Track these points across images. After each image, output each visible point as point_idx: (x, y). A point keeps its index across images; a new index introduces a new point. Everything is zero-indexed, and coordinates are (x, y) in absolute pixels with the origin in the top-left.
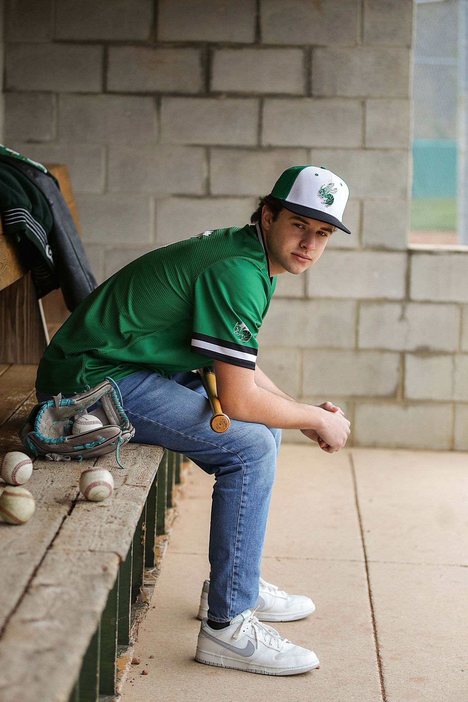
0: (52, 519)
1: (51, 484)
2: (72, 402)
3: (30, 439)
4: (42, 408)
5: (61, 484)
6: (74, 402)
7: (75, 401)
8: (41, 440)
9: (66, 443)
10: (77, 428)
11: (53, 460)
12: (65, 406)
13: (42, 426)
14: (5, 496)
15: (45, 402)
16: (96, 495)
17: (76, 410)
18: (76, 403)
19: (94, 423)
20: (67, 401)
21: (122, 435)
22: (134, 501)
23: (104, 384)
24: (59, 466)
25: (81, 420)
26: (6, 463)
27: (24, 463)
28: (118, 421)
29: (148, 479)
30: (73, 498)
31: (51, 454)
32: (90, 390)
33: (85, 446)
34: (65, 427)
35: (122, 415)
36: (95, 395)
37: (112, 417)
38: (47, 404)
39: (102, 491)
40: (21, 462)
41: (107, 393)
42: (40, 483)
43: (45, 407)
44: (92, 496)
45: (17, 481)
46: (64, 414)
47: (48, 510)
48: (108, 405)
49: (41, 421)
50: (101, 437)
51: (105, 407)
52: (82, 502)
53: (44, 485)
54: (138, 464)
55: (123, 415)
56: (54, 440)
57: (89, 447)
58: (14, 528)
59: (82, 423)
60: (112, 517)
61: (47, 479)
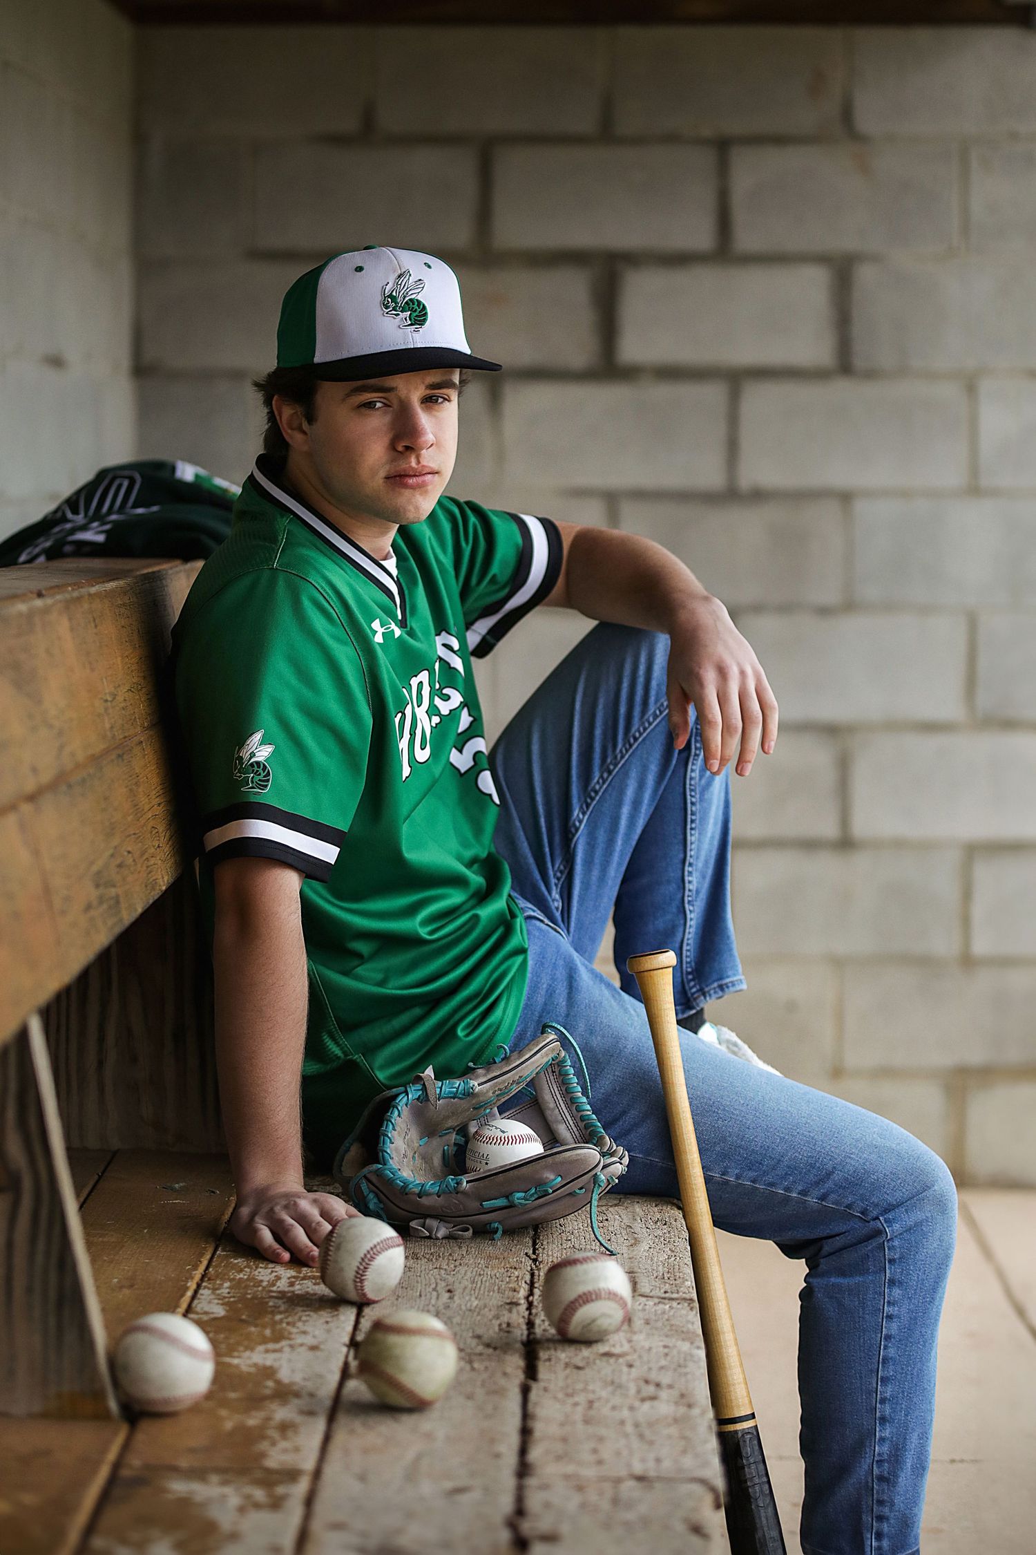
0: (495, 1392)
1: (450, 1298)
2: (468, 1089)
3: (367, 1185)
4: (393, 1103)
5: (473, 1296)
6: (472, 1088)
7: (476, 1085)
8: (398, 1185)
9: (464, 1193)
10: (481, 1154)
11: (429, 1237)
12: (451, 1098)
13: (397, 1150)
14: (379, 1336)
15: (402, 1089)
16: (589, 1324)
17: (476, 1108)
18: (478, 1089)
19: (521, 1139)
20: (457, 1085)
21: (605, 1167)
22: (683, 1340)
23: (545, 1042)
24: (450, 1252)
25: (488, 1132)
26: (338, 1248)
27: (386, 1245)
28: (576, 1133)
29: (687, 1280)
30: (522, 1335)
31: (422, 1220)
32: (512, 1058)
33: (510, 1198)
34: (446, 1152)
35: (587, 1117)
36: (523, 1069)
37: (563, 1123)
38: (407, 1095)
39: (604, 1315)
40: (378, 1244)
41: (551, 1065)
42: (420, 1296)
43: (402, 1101)
44: (579, 1330)
45: (367, 1293)
46: (447, 1118)
47: (473, 1369)
48: (551, 1096)
49: (394, 1137)
50: (552, 1177)
51: (543, 1098)
52: (551, 1345)
53: (433, 1301)
54: (645, 1243)
55: (588, 1120)
56: (432, 1184)
57: (523, 1201)
58: (408, 1420)
59: (491, 1140)
60: (647, 1382)
61: (433, 1286)
